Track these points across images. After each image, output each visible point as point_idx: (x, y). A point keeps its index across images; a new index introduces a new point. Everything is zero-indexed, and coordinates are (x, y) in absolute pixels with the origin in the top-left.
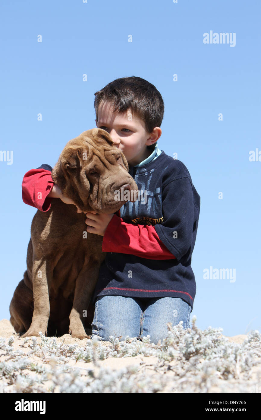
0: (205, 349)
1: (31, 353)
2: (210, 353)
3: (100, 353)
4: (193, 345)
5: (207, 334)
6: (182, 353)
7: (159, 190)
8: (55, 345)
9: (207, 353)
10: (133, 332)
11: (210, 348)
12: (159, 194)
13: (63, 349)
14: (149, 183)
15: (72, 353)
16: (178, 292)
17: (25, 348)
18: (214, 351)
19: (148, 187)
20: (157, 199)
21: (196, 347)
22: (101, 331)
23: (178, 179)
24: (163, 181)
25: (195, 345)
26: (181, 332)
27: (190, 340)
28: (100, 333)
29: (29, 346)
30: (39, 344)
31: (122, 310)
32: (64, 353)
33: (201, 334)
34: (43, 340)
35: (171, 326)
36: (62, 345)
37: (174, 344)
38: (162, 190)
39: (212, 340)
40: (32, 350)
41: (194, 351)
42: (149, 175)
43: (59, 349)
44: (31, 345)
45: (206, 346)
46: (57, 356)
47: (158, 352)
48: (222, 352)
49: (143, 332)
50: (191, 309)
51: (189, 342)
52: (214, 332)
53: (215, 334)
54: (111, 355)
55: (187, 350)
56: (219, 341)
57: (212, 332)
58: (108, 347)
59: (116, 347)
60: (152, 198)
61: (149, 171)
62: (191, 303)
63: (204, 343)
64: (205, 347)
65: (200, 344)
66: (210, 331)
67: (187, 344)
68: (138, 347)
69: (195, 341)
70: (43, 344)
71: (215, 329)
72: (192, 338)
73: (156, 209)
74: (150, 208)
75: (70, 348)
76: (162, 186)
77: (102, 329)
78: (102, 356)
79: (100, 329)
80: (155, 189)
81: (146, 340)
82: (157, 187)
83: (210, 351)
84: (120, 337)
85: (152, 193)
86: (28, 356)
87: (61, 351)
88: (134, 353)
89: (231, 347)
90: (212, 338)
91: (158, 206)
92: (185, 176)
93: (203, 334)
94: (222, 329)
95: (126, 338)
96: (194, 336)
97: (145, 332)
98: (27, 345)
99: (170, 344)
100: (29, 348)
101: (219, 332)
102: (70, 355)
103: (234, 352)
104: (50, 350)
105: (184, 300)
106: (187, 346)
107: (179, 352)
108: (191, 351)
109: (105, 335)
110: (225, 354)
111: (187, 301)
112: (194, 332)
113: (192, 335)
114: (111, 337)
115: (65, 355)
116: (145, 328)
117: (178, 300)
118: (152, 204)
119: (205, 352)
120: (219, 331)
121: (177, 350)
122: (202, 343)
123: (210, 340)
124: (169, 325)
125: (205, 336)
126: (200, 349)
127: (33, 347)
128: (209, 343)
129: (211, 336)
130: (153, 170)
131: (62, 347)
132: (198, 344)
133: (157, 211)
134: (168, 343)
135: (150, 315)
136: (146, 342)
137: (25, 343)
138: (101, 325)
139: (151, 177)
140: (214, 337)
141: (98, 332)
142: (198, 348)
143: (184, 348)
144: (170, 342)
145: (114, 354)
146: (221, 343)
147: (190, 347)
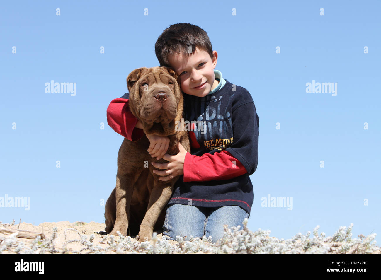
0: (255, 247)
1: (108, 248)
2: (259, 251)
3: (166, 250)
4: (245, 244)
5: (257, 235)
6: (235, 250)
7: (229, 115)
8: (130, 242)
9: (256, 251)
10: (197, 233)
11: (260, 246)
12: (229, 118)
13: (136, 246)
14: (219, 109)
15: (144, 250)
16: (237, 201)
17: (104, 244)
18: (262, 249)
19: (219, 112)
20: (227, 122)
21: (247, 245)
22: (171, 232)
23: (244, 104)
24: (232, 106)
25: (246, 244)
26: (236, 233)
27: (242, 239)
28: (170, 234)
29: (108, 243)
30: (117, 242)
31: (189, 215)
32: (137, 249)
33: (251, 234)
34: (120, 238)
35: (227, 228)
36: (135, 242)
37: (229, 243)
38: (232, 114)
39: (260, 240)
40: (110, 246)
41: (245, 248)
42: (218, 101)
43: (132, 246)
44: (109, 242)
45: (256, 245)
46: (130, 251)
47: (215, 248)
48: (269, 249)
49: (206, 233)
50: (248, 215)
51: (241, 241)
52: (263, 233)
53: (264, 235)
54: (176, 251)
55: (239, 248)
56: (267, 241)
57: (262, 233)
58: (175, 245)
59: (181, 244)
60: (223, 121)
61: (218, 98)
62: (248, 210)
63: (254, 242)
64: (254, 246)
65: (250, 243)
66: (259, 232)
67: (239, 243)
68: (199, 245)
69: (247, 240)
70: (120, 241)
71: (264, 231)
72: (244, 238)
73: (227, 131)
74: (222, 130)
75: (142, 245)
76: (231, 110)
77: (172, 231)
78: (168, 252)
79: (170, 230)
80: (226, 114)
81: (206, 240)
82: (226, 112)
83: (259, 249)
84: (185, 237)
85: (223, 117)
86: (105, 250)
87: (134, 247)
88: (195, 250)
89: (277, 246)
90: (261, 238)
91: (228, 128)
92: (250, 101)
93: (254, 234)
94: (270, 231)
95: (190, 238)
96: (245, 236)
97: (208, 233)
98: (105, 242)
99: (225, 243)
100: (108, 244)
101: (268, 234)
102: (142, 251)
103: (279, 250)
104: (124, 247)
105: (241, 208)
106: (240, 245)
107: (232, 249)
108: (243, 249)
109: (174, 236)
110: (271, 251)
111: (245, 209)
112: (245, 233)
113: (244, 235)
114: (178, 237)
115: (137, 250)
116: (208, 230)
117: (236, 208)
118: (223, 126)
119: (254, 249)
120: (267, 232)
121: (231, 248)
122: (252, 242)
123: (259, 239)
124: (225, 226)
125: (255, 236)
126: (251, 247)
127: (111, 244)
128: (258, 242)
129: (260, 237)
130: (221, 97)
131: (135, 244)
132: (249, 243)
133: (228, 132)
134: (223, 242)
135: (212, 219)
136: (205, 241)
137: (104, 240)
138: (171, 227)
139: (220, 103)
140: (263, 237)
141: (168, 233)
142: (249, 246)
143: (237, 246)
144: (225, 241)
145: (179, 250)
146: (269, 243)
147: (242, 245)
